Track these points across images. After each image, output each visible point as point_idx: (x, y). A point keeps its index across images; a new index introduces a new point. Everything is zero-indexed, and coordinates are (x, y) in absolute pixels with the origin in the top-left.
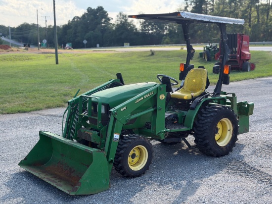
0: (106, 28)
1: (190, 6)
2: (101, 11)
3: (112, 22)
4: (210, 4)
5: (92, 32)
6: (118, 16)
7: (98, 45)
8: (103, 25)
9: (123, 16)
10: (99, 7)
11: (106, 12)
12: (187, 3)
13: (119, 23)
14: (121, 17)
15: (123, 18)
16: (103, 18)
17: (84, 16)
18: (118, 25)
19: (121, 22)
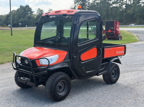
0: (31, 17)
1: (77, 7)
2: (28, 8)
3: (34, 13)
4: (87, 6)
5: (23, 18)
6: (38, 10)
7: (26, 26)
8: (29, 15)
9: (41, 10)
10: (26, 6)
11: (31, 8)
12: (75, 5)
13: (38, 14)
14: (40, 11)
15: (41, 12)
16: (29, 11)
17: (18, 10)
18: (37, 15)
19: (39, 14)
